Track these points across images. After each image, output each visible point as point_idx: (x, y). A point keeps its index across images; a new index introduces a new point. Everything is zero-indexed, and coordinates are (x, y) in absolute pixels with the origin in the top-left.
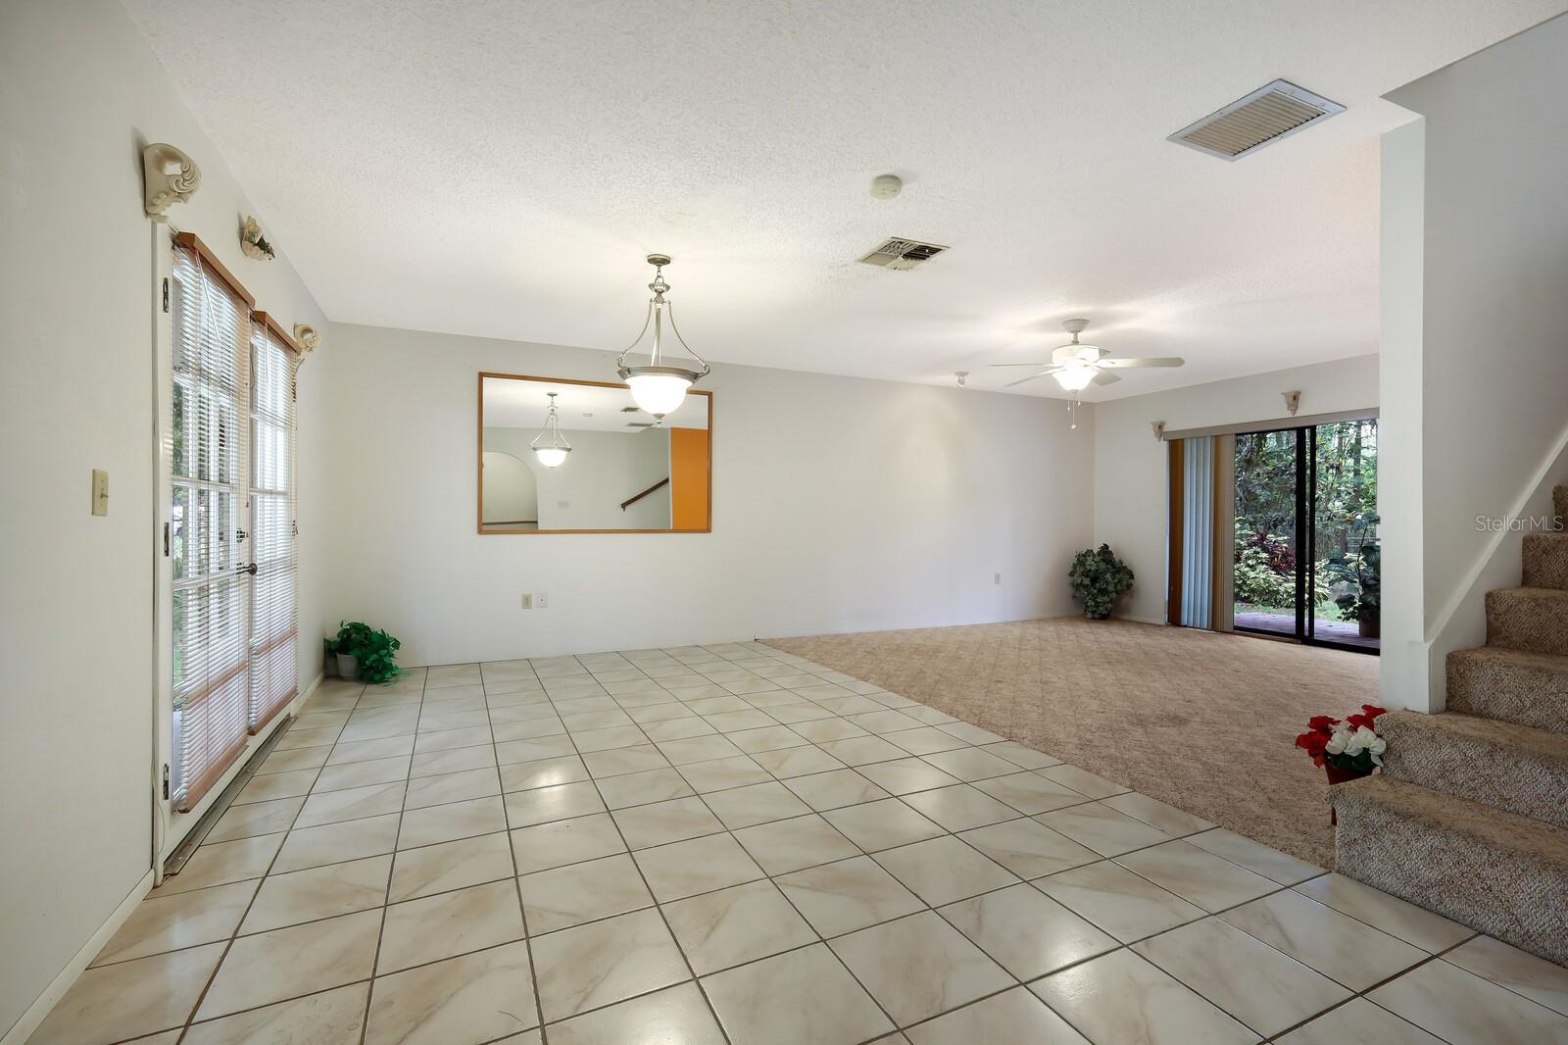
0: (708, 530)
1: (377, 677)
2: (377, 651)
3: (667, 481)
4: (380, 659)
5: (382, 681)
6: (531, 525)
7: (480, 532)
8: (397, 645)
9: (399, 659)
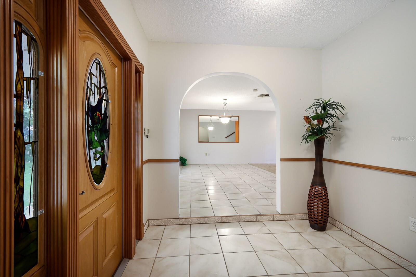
0: (239, 142)
1: (184, 165)
2: (184, 161)
3: (234, 132)
4: (185, 162)
5: (185, 165)
6: (207, 141)
7: (199, 142)
8: (187, 160)
9: (187, 162)
